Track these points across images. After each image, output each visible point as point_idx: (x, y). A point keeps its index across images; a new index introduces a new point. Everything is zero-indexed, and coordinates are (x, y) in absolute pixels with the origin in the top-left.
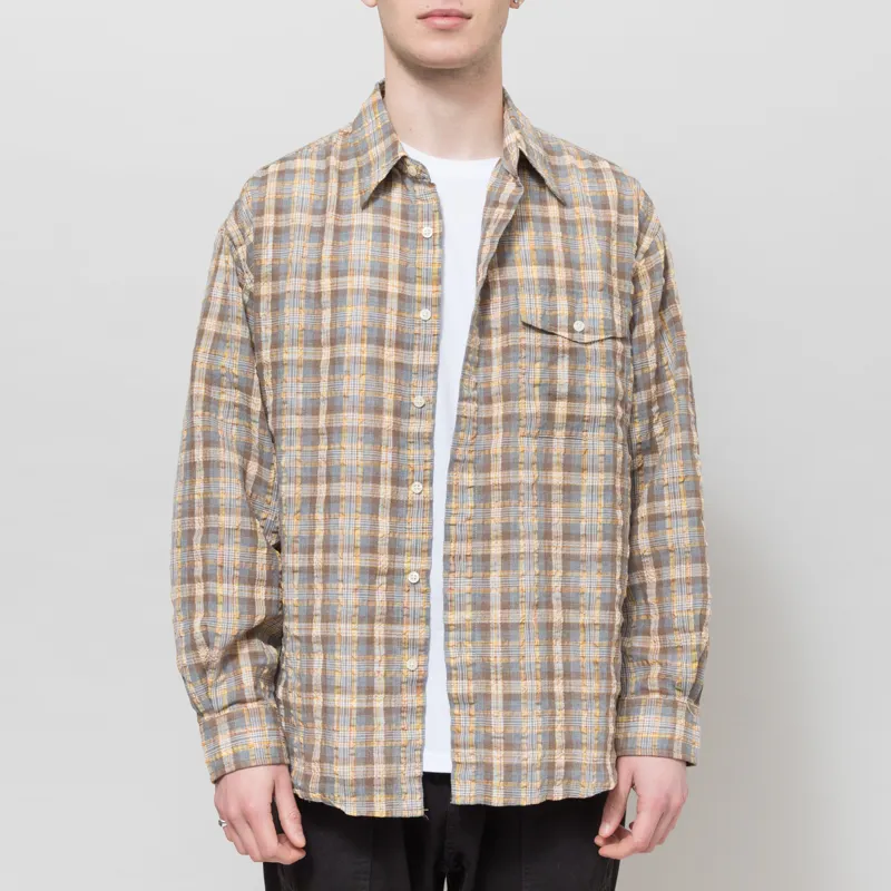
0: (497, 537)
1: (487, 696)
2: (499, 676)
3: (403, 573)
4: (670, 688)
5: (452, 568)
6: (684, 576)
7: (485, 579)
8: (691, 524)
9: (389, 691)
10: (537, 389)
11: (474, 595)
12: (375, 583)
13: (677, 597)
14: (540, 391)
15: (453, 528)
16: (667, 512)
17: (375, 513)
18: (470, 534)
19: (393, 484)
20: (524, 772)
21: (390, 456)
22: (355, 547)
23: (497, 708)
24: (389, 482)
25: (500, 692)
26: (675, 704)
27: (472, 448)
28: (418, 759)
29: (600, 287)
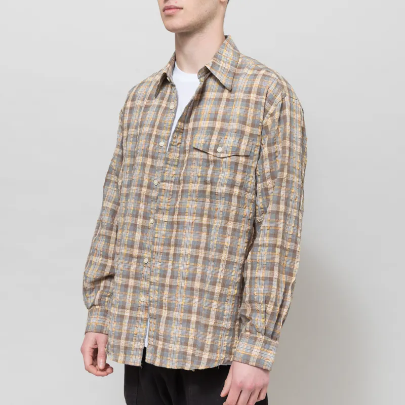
0: (173, 246)
1: (160, 316)
2: (166, 308)
3: (143, 258)
4: (254, 330)
5: (154, 257)
6: (261, 276)
7: (167, 264)
8: (269, 251)
9: (132, 309)
10: (200, 179)
11: (161, 270)
12: (131, 261)
13: (257, 286)
14: (201, 179)
15: (156, 240)
16: (260, 243)
17: (135, 231)
18: (163, 242)
19: (143, 219)
20: (169, 353)
21: (144, 206)
22: (125, 245)
23: (163, 322)
24: (142, 217)
25: (166, 316)
26: (256, 339)
27: (169, 204)
28: (142, 341)
29: (235, 131)
